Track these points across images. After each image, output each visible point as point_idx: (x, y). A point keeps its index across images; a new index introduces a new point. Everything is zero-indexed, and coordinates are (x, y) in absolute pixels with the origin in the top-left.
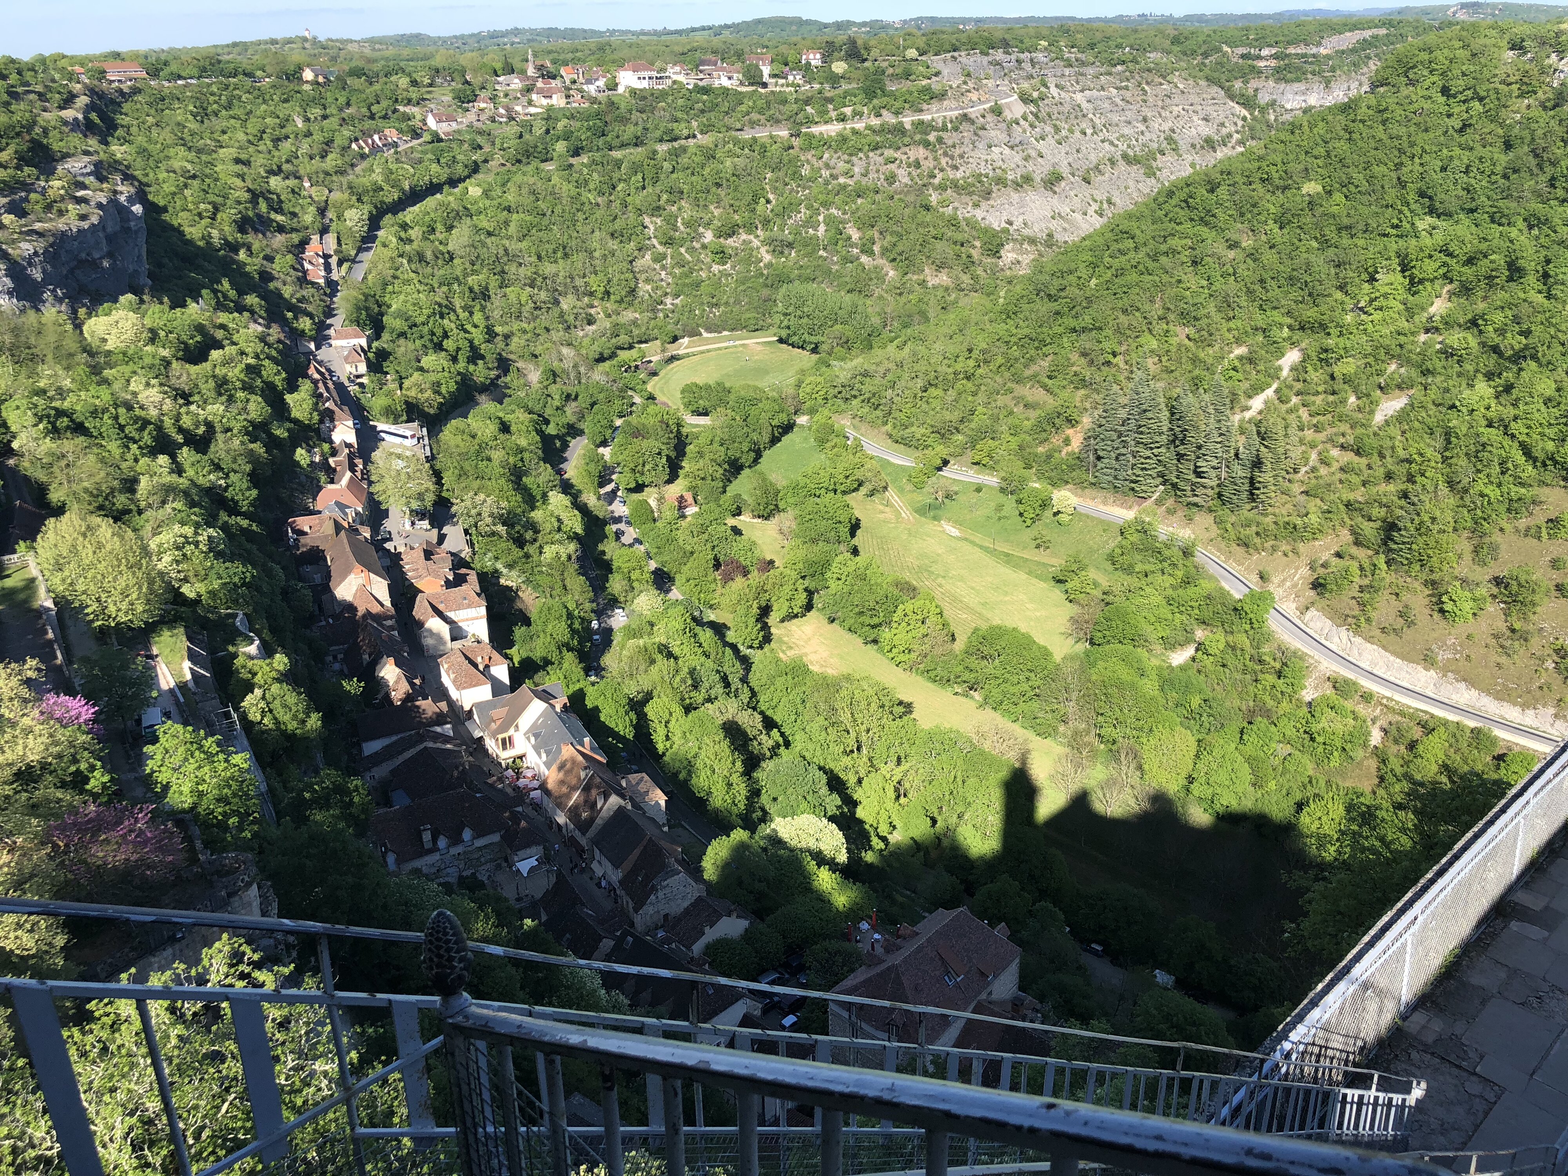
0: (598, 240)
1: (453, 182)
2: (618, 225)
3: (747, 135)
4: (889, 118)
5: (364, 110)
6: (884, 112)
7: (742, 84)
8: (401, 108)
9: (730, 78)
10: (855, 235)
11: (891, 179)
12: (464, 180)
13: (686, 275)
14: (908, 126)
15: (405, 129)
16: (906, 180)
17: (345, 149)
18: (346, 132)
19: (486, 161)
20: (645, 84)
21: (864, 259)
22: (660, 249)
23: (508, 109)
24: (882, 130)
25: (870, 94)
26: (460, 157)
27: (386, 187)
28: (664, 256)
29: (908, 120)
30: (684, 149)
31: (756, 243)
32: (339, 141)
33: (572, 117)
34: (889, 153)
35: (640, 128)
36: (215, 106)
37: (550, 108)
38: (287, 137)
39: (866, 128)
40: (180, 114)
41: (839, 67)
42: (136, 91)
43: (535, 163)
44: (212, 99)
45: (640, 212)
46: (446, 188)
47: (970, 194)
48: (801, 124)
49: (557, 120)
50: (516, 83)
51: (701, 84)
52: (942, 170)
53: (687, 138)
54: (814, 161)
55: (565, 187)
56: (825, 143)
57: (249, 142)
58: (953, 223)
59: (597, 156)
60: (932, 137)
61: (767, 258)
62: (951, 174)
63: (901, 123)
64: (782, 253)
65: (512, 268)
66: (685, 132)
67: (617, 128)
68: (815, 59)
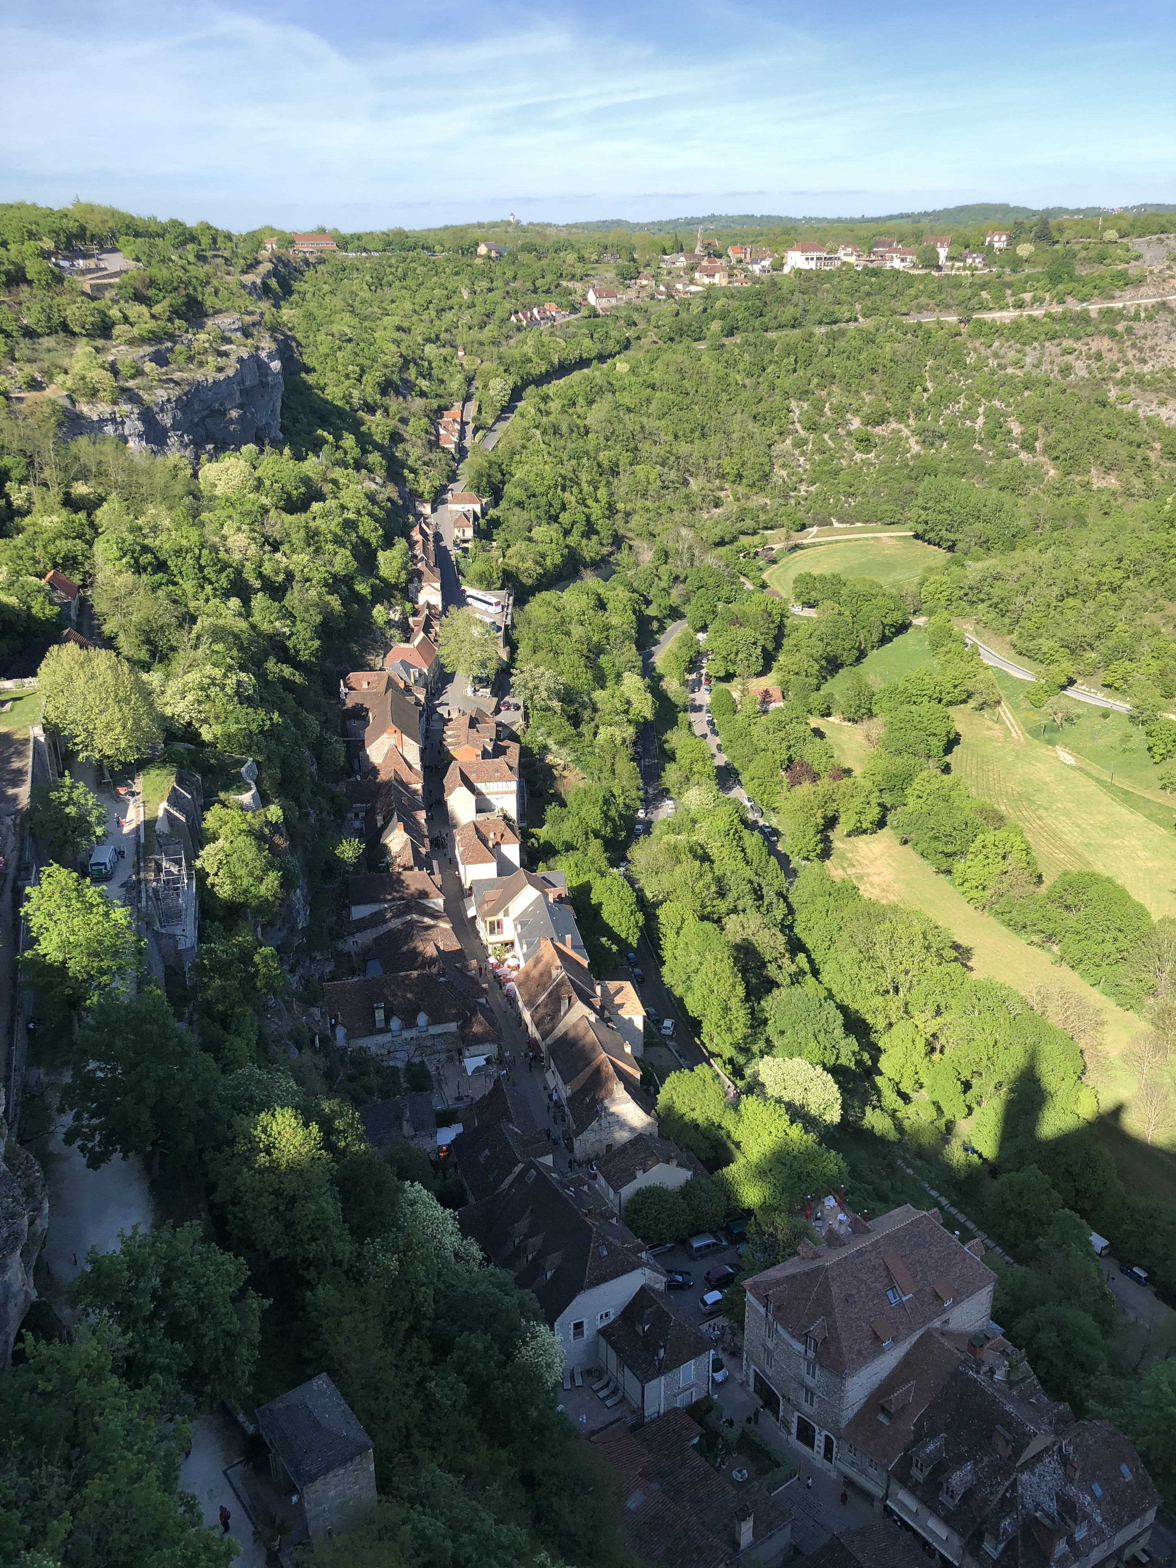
0: (740, 423)
1: (602, 358)
2: (762, 408)
3: (911, 320)
4: (1074, 306)
5: (529, 285)
6: (1069, 299)
7: (915, 266)
8: (564, 283)
9: (903, 260)
10: (1016, 429)
11: (1066, 371)
12: (614, 356)
13: (825, 463)
14: (1094, 315)
15: (565, 303)
16: (1084, 373)
17: (504, 321)
18: (508, 305)
19: (639, 338)
20: (812, 265)
21: (1023, 455)
22: (803, 433)
23: (668, 287)
24: (1064, 318)
25: (1055, 278)
26: (613, 333)
27: (535, 359)
28: (805, 442)
29: (1094, 308)
30: (843, 333)
31: (906, 432)
32: (500, 313)
33: (733, 296)
34: (1068, 343)
35: (800, 309)
36: (391, 277)
37: (711, 287)
38: (451, 308)
39: (1045, 316)
40: (358, 284)
41: (1024, 250)
42: (321, 261)
43: (687, 341)
44: (388, 270)
45: (787, 396)
46: (595, 362)
47: (1157, 390)
48: (974, 310)
49: (717, 299)
50: (682, 261)
51: (870, 265)
52: (1126, 363)
53: (848, 321)
54: (982, 350)
55: (713, 367)
56: (997, 330)
57: (415, 311)
58: (1132, 422)
59: (751, 337)
60: (1120, 327)
61: (916, 448)
62: (1137, 368)
63: (1087, 311)
64: (932, 444)
65: (645, 446)
66: (847, 315)
67: (775, 308)
68: (999, 242)
